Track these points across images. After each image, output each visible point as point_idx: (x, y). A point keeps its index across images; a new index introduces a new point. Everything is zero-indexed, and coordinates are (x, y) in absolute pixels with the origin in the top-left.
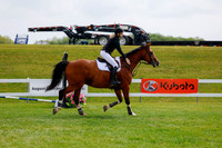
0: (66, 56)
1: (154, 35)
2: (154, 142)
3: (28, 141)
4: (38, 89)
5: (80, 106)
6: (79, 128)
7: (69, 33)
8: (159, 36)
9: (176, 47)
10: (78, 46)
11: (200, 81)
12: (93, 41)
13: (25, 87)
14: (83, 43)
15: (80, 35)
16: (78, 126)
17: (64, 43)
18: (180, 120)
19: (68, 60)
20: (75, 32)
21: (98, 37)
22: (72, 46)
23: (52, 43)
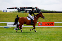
0: (17, 16)
1: (42, 10)
2: (42, 39)
3: (7, 39)
4: (10, 25)
5: (21, 29)
6: (21, 36)
7: (18, 9)
8: (43, 10)
9: (48, 13)
10: (21, 13)
11: (55, 23)
12: (25, 12)
13: (6, 24)
14: (22, 12)
15: (21, 10)
16: (21, 35)
17: (17, 12)
18: (49, 33)
19: (18, 17)
20: (20, 9)
21: (26, 10)
22: (19, 13)
23: (13, 12)
